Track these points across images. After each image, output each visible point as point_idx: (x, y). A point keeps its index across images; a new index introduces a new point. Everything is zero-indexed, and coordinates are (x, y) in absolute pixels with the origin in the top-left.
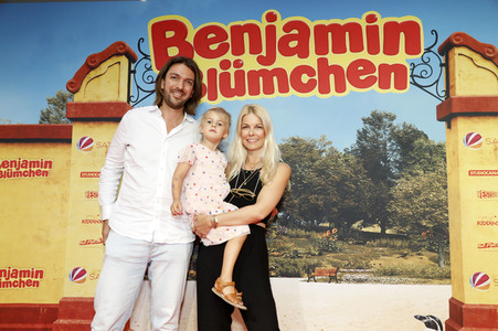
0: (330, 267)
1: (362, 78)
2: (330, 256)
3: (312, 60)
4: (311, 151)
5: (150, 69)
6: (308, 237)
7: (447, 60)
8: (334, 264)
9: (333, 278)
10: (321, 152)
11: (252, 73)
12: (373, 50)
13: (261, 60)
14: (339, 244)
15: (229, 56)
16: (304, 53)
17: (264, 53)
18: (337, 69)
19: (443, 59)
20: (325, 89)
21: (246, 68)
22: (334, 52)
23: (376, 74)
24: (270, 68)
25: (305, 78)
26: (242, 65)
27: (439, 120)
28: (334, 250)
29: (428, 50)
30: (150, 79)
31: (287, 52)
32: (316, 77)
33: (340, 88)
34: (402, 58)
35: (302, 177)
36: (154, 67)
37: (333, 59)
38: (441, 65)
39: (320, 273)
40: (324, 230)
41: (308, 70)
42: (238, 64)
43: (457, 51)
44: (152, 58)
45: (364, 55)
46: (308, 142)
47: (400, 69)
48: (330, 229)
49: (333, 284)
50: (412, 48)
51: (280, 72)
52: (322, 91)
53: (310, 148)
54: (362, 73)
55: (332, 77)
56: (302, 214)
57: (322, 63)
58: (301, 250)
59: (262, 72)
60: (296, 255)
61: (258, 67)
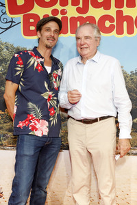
3: (112, 12)
5: (5, 13)
11: (73, 19)
13: (79, 10)
15: (58, 7)
16: (107, 7)
17: (81, 6)
18: (129, 18)
20: (120, 32)
21: (69, 15)
22: (127, 6)
24: (84, 16)
25: (107, 24)
26: (66, 13)
30: (5, 20)
31: (97, 5)
32: (115, 23)
33: (130, 31)
36: (8, 12)
37: (126, 11)
41: (110, 18)
42: (64, 12)
44: (7, 5)
51: (91, 19)
52: (118, 33)
55: (125, 23)
57: (119, 13)
59: (80, 19)
61: (77, 15)
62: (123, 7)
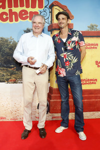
0: (14, 79)
1: (24, 16)
2: (14, 76)
3: (7, 10)
4: (7, 42)
6: (7, 70)
7: (52, 10)
8: (15, 78)
9: (15, 82)
10: (10, 42)
12: (28, 6)
14: (17, 72)
16: (4, 8)
18: (15, 13)
19: (50, 10)
22: (14, 7)
23: (28, 15)
25: (5, 17)
27: (49, 31)
28: (15, 74)
29: (46, 7)
32: (8, 16)
33: (16, 20)
34: (37, 9)
35: (4, 51)
37: (14, 9)
38: (50, 12)
39: (11, 81)
40: (12, 67)
41: (6, 14)
43: (55, 7)
45: (24, 8)
46: (6, 39)
47: (36, 13)
48: (14, 67)
49: (15, 84)
50: (41, 6)
52: (10, 21)
53: (7, 41)
54: (24, 15)
55: (14, 16)
56: (5, 63)
57: (10, 11)
58: (5, 74)
60: (3, 75)
62: (12, 7)
